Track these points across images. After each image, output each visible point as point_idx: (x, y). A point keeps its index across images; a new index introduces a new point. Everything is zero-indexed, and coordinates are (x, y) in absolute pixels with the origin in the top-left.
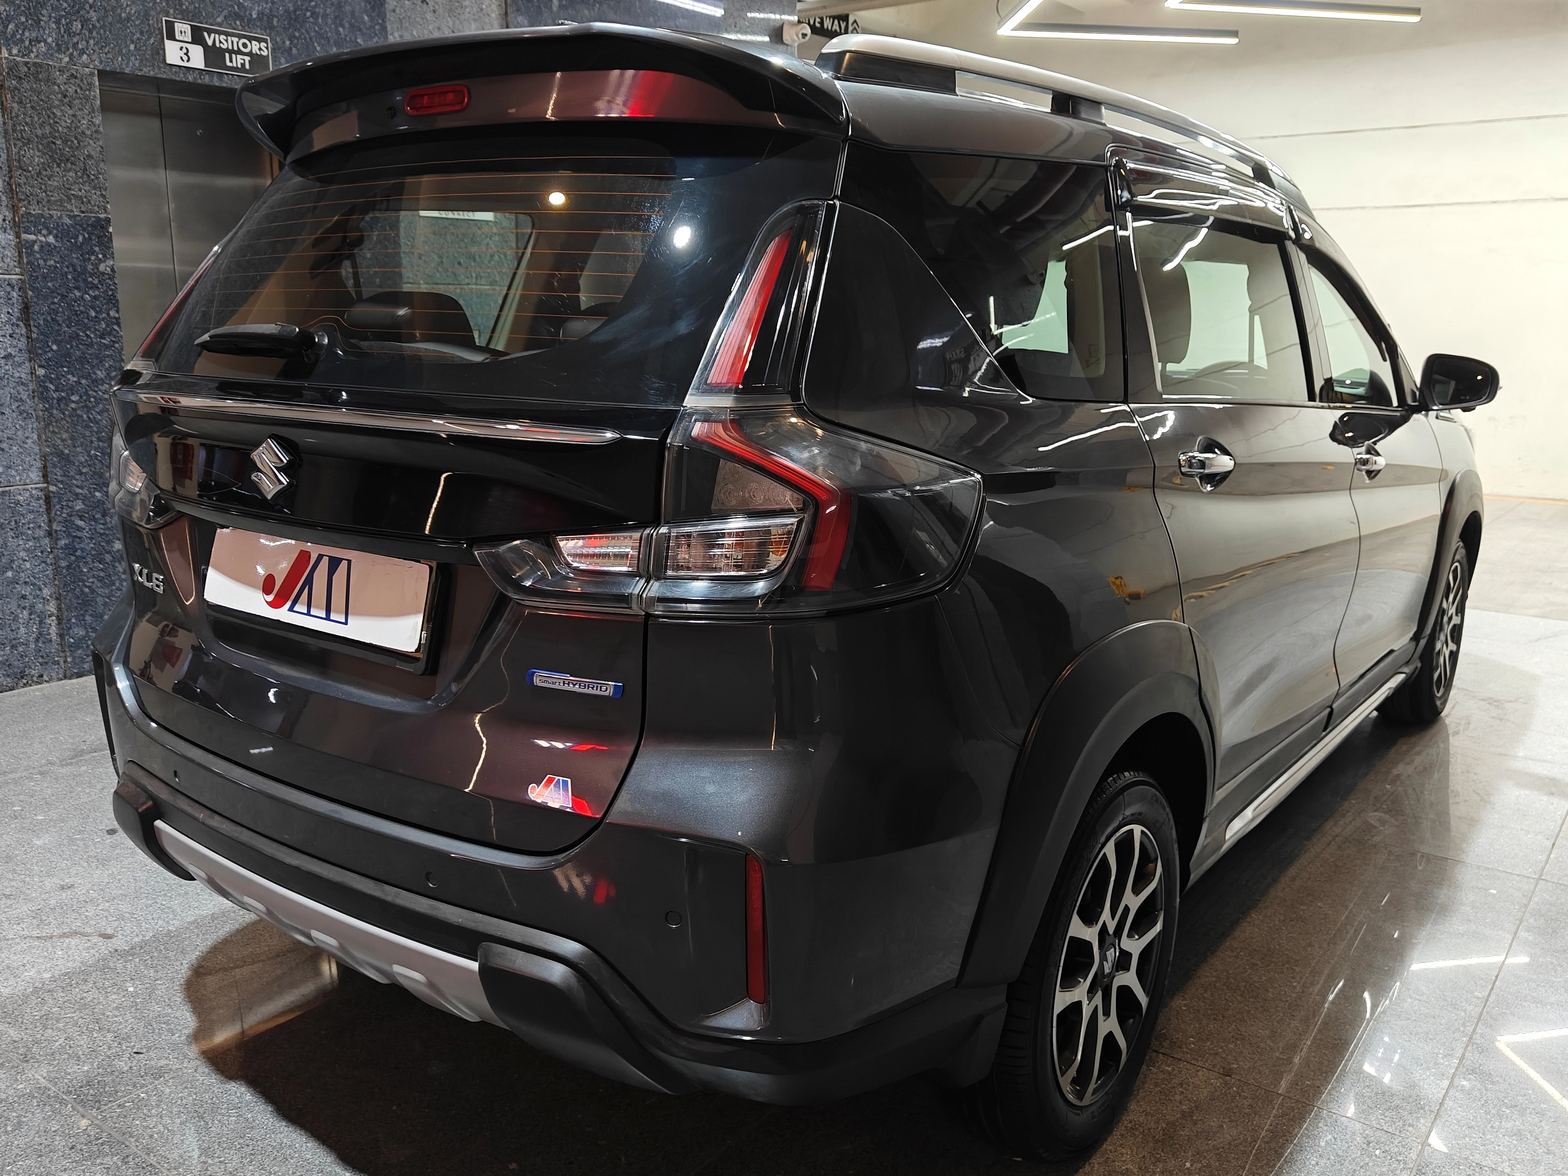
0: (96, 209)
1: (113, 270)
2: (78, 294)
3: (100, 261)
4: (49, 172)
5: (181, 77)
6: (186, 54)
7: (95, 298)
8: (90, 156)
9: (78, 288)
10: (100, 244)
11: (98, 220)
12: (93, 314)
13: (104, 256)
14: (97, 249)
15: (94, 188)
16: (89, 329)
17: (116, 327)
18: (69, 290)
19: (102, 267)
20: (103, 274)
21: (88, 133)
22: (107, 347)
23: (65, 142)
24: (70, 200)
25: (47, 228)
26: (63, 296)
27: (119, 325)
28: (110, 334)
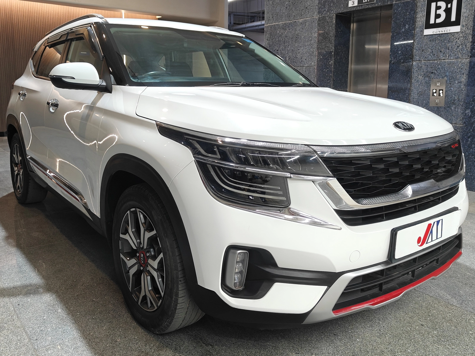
0: (330, 49)
1: (332, 64)
2: (325, 70)
3: (330, 62)
4: (323, 42)
5: (352, 10)
6: (353, 3)
7: (328, 71)
8: (331, 36)
9: (325, 69)
10: (330, 58)
11: (331, 51)
12: (327, 75)
13: (331, 60)
14: (329, 59)
15: (331, 44)
16: (326, 78)
17: (331, 78)
18: (323, 69)
19: (330, 63)
20: (330, 65)
21: (331, 30)
22: (329, 83)
23: (326, 33)
24: (326, 47)
25: (321, 55)
26: (322, 71)
27: (331, 77)
28: (329, 80)
